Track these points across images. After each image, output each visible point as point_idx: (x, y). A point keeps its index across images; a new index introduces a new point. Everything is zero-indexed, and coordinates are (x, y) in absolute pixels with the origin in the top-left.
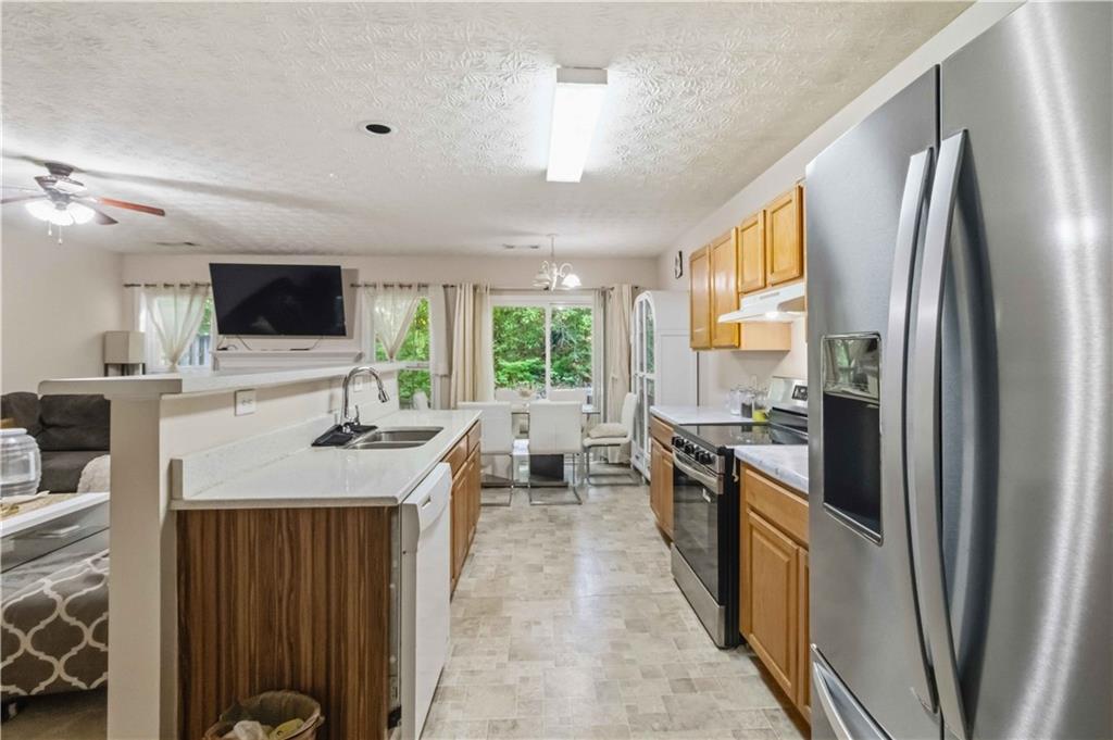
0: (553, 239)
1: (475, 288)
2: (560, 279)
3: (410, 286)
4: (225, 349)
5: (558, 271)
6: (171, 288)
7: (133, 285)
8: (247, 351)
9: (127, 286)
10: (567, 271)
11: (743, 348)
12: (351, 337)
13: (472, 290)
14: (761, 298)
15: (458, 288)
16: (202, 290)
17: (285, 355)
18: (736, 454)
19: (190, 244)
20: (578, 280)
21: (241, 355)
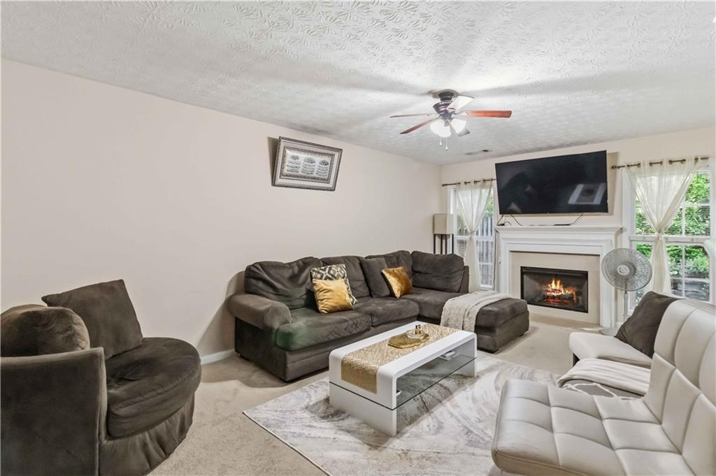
3: (683, 161)
4: (503, 225)
6: (468, 184)
7: (446, 185)
8: (519, 226)
9: (443, 185)
12: (612, 214)
16: (488, 183)
17: (549, 229)
19: (486, 151)
21: (515, 229)
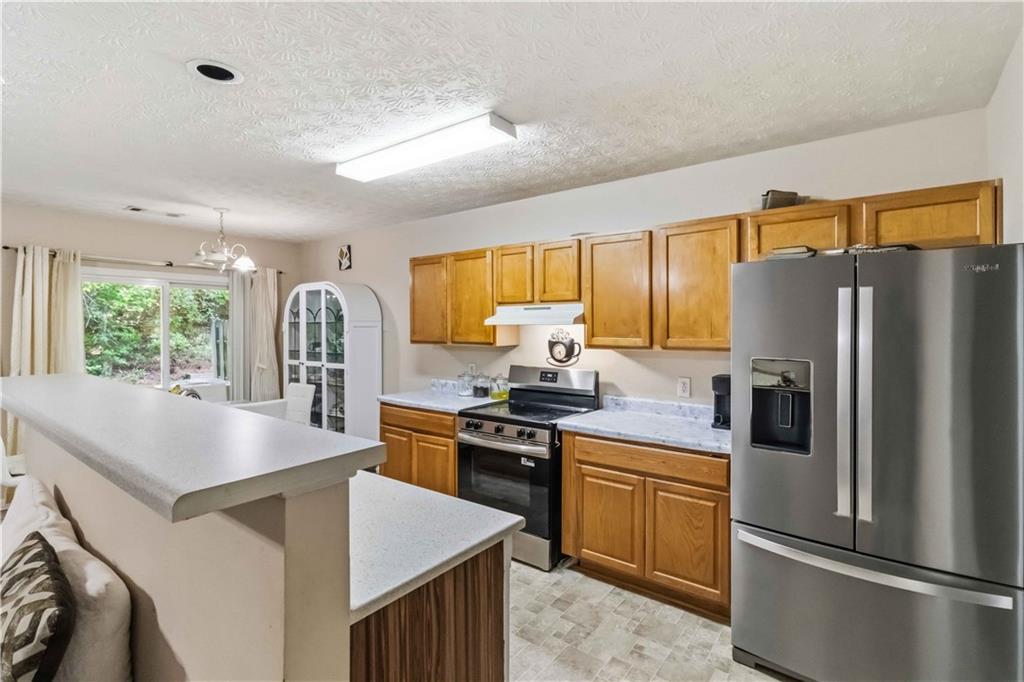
0: (222, 214)
1: (53, 255)
2: (231, 261)
5: (229, 252)
10: (239, 252)
11: (498, 344)
13: (47, 257)
14: (526, 309)
15: (21, 255)
18: (559, 427)
20: (253, 264)
